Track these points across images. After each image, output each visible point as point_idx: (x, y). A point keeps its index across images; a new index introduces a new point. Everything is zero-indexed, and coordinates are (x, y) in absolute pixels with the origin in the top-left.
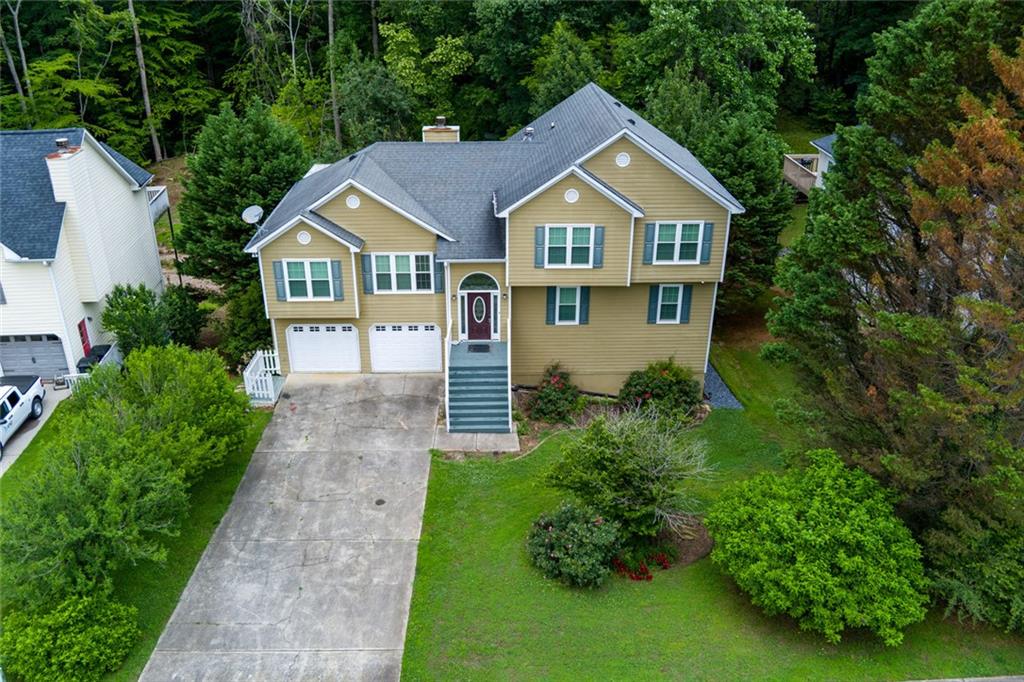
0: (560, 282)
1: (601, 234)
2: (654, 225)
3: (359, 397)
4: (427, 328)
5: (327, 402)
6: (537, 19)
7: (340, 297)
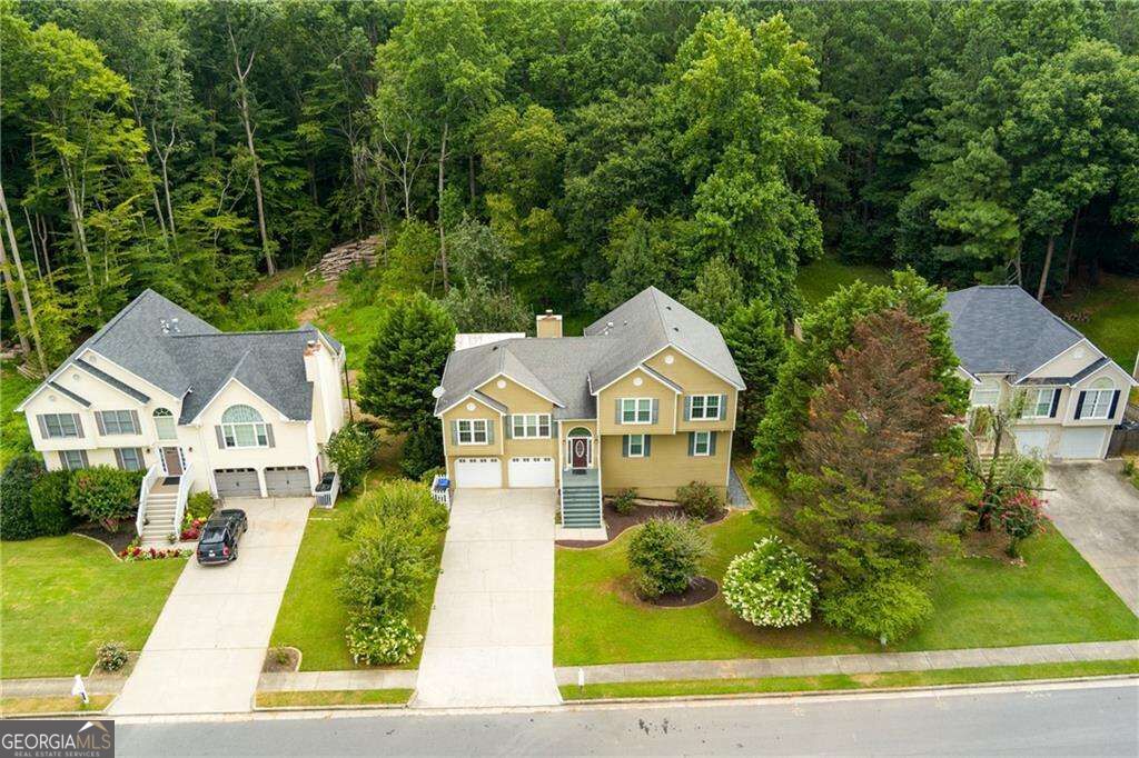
0: (631, 432)
1: (656, 402)
2: (690, 398)
4: (545, 460)
7: (492, 442)
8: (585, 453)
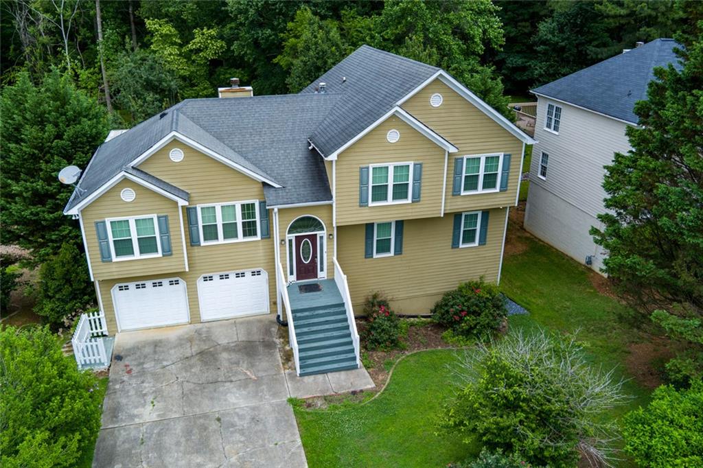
0: (377, 218)
1: (419, 168)
2: (462, 159)
3: (195, 349)
4: (253, 274)
5: (163, 360)
6: (281, 10)
7: (168, 252)
8: (315, 256)
